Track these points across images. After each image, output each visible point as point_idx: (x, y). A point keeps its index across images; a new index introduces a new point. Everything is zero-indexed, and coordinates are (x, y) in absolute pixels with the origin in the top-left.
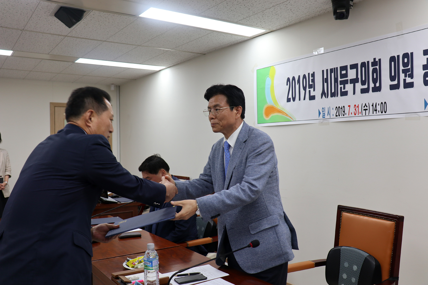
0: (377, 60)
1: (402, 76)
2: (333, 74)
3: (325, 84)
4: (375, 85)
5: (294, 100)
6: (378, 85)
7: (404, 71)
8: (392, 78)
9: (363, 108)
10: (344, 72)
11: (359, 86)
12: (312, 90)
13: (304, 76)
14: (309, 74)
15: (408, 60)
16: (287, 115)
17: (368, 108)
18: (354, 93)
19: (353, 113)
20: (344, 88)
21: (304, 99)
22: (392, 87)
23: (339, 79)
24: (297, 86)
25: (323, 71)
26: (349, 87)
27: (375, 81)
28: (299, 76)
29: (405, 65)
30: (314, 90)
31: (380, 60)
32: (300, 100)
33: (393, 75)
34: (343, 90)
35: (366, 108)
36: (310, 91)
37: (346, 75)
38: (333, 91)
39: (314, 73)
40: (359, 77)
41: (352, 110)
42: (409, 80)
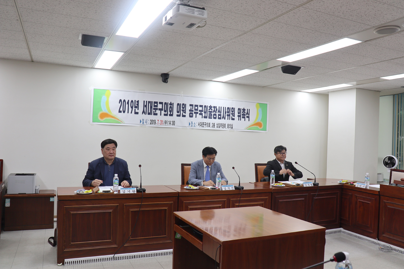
0: (172, 103)
1: (182, 112)
2: (150, 104)
3: (145, 108)
4: (170, 113)
5: (124, 112)
6: (172, 113)
7: (182, 110)
8: (178, 112)
9: (165, 122)
10: (156, 104)
11: (163, 112)
12: (137, 109)
13: (132, 101)
14: (135, 101)
15: (184, 106)
16: (118, 120)
17: (167, 122)
18: (161, 115)
19: (160, 124)
20: (156, 112)
21: (131, 113)
22: (178, 116)
23: (153, 107)
24: (127, 105)
25: (144, 101)
26: (158, 112)
27: (170, 112)
28: (128, 100)
29: (183, 108)
30: (138, 109)
31: (173, 103)
32: (128, 113)
33: (178, 111)
34: (155, 113)
35: (166, 122)
36: (135, 110)
37: (157, 106)
38: (149, 112)
39: (138, 101)
40: (163, 108)
41: (160, 122)
42: (184, 114)
